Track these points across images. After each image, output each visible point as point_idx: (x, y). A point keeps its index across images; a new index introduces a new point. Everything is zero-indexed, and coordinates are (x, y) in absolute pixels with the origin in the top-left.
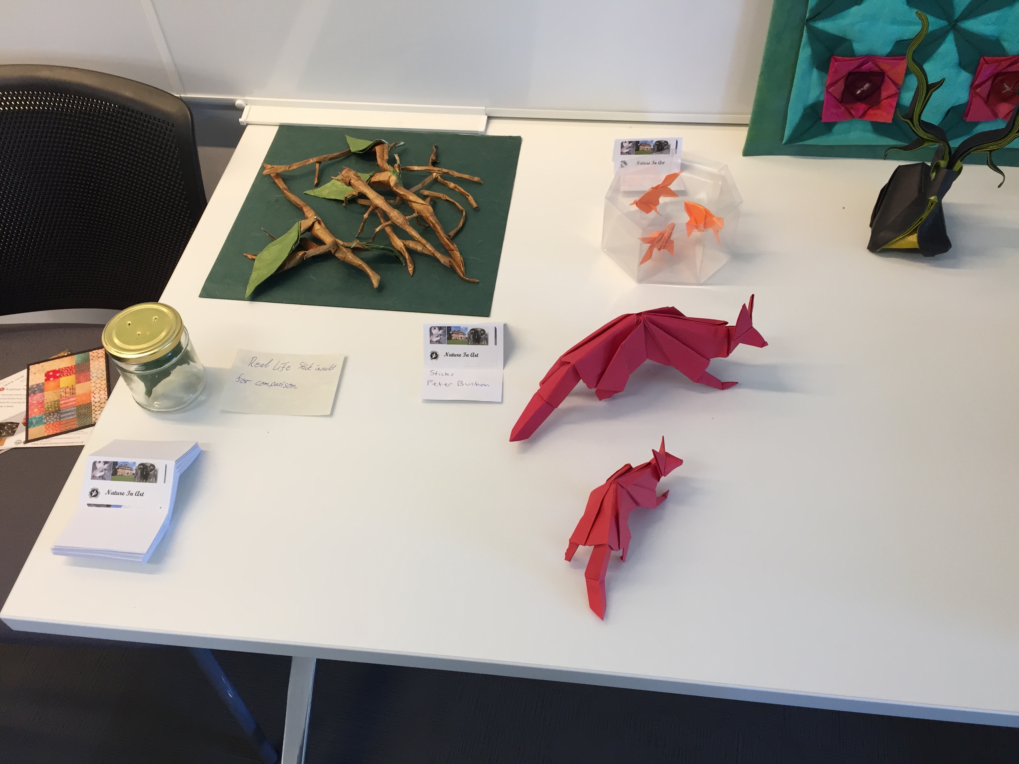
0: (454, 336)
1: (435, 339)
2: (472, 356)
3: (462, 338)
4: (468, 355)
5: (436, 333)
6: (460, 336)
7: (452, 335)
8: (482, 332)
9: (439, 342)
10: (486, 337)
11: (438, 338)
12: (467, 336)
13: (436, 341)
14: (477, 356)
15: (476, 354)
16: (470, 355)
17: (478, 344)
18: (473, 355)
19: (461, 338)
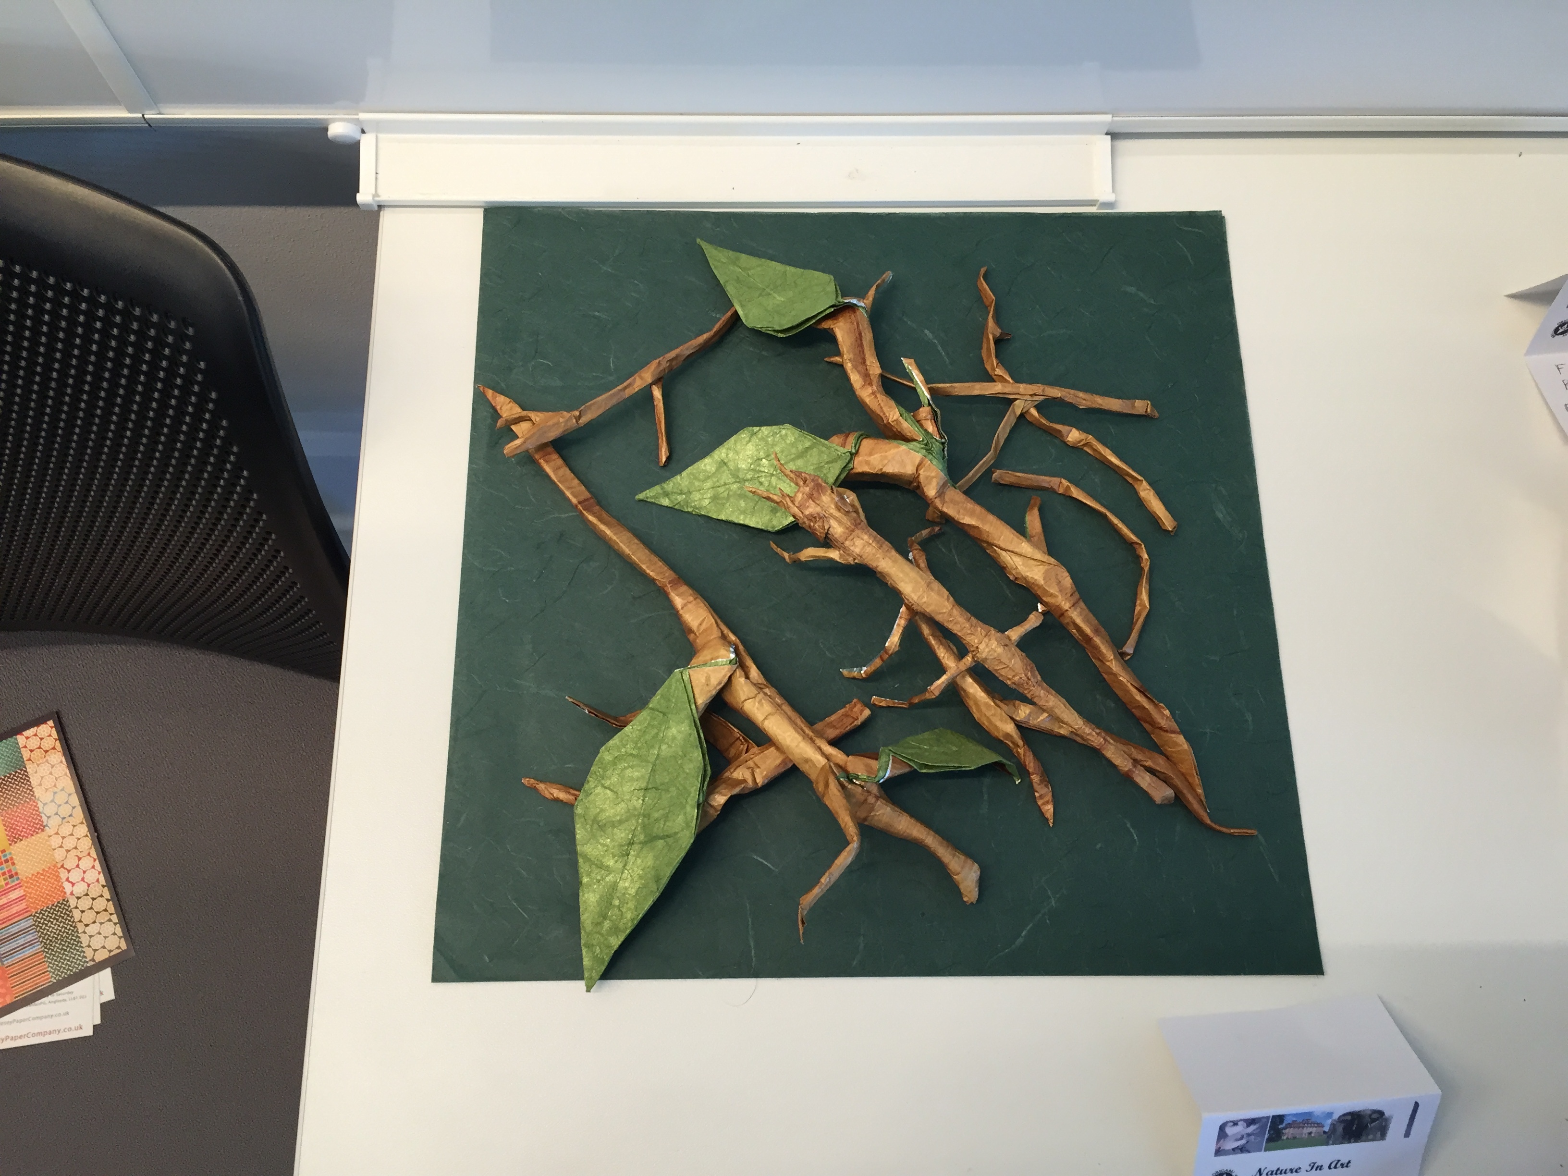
0: (1289, 1132)
1: (1230, 1145)
2: (1333, 1165)
3: (1313, 1135)
4: (1320, 1168)
5: (1234, 1135)
6: (1306, 1131)
7: (1283, 1131)
8: (1374, 1116)
9: (1242, 1150)
10: (1383, 1124)
11: (1243, 1142)
12: (1326, 1129)
13: (1233, 1149)
14: (1347, 1166)
15: (1344, 1160)
16: (1326, 1166)
17: (1356, 1141)
18: (1336, 1165)
19: (1310, 1133)
